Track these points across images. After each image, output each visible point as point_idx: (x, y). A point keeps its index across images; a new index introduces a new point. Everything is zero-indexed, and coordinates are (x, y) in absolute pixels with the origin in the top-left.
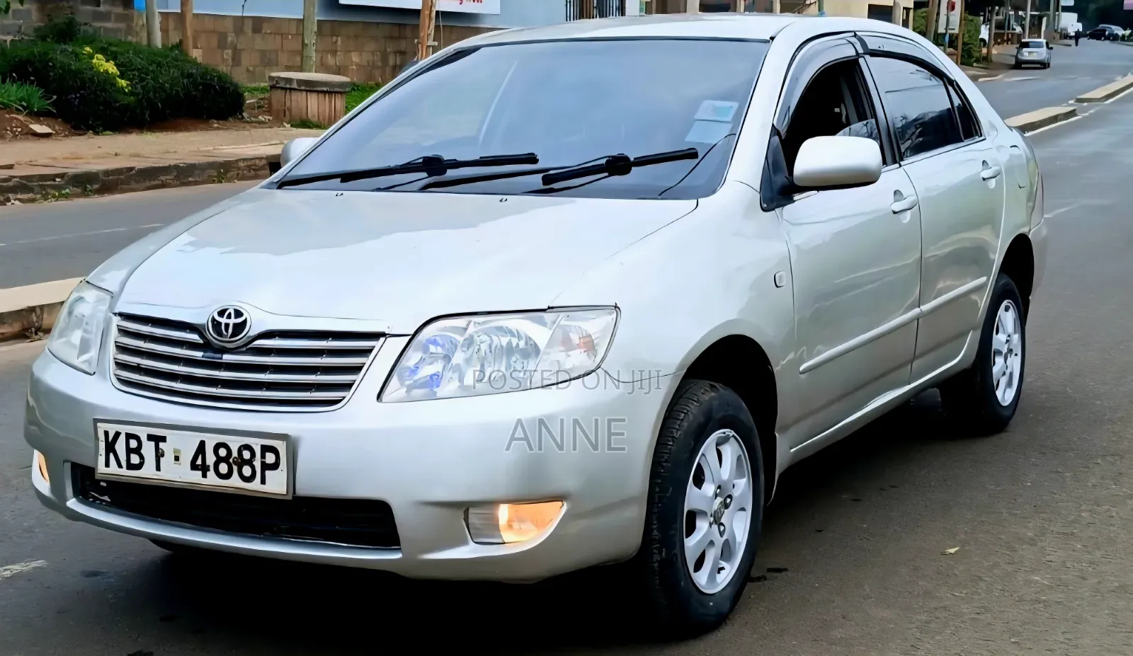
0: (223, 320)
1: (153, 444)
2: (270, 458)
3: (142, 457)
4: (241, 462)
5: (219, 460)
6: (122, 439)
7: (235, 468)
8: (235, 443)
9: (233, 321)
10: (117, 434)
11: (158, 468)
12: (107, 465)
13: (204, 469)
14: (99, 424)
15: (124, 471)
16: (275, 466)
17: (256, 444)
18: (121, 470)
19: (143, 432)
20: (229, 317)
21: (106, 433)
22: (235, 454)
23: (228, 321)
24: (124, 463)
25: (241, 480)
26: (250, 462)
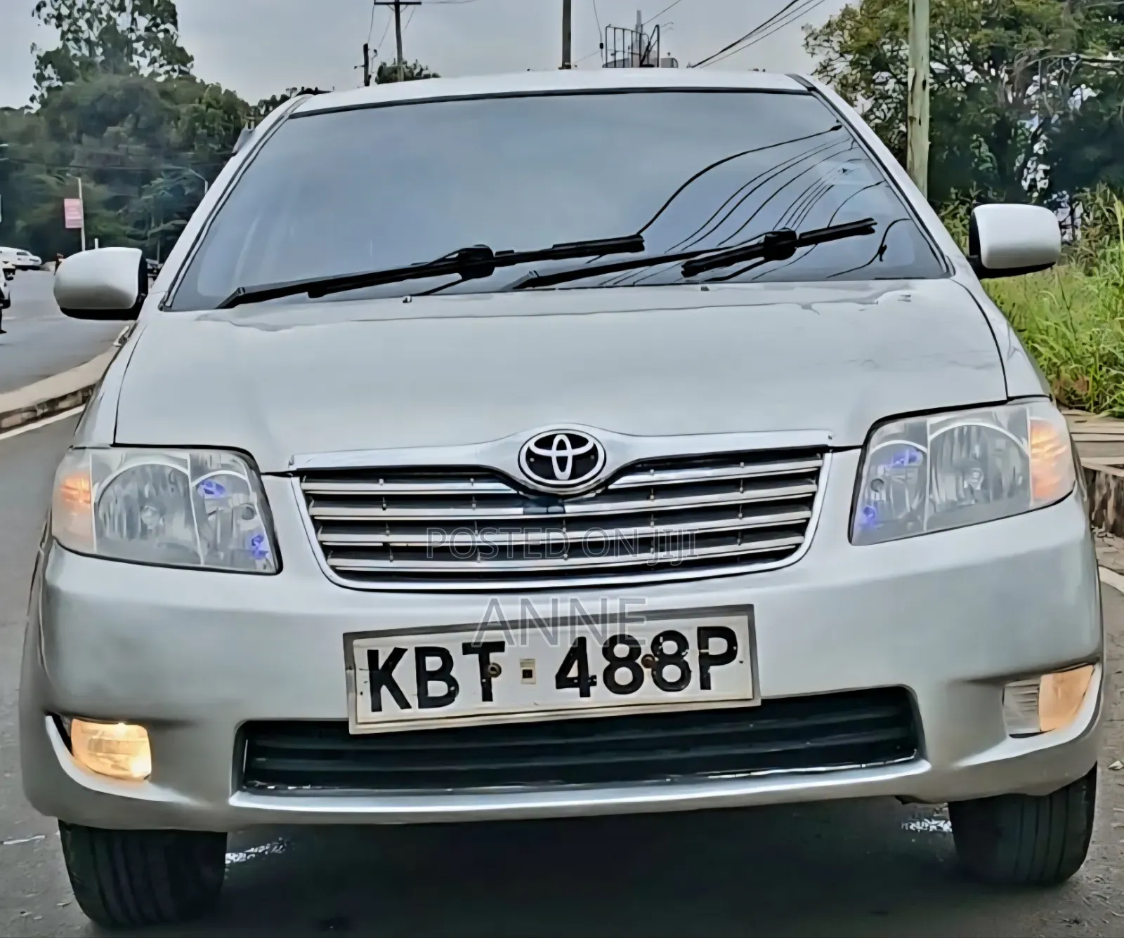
0: (553, 453)
1: (475, 658)
2: (717, 646)
3: (452, 683)
4: (659, 660)
5: (615, 663)
6: (408, 661)
7: (647, 672)
8: (644, 634)
9: (570, 452)
10: (398, 654)
11: (487, 696)
12: (377, 707)
13: (584, 684)
14: (356, 642)
15: (415, 711)
16: (729, 656)
17: (688, 627)
18: (407, 711)
19: (453, 643)
20: (562, 446)
21: (373, 655)
22: (646, 649)
23: (562, 453)
24: (413, 700)
25: (659, 690)
26: (677, 659)
